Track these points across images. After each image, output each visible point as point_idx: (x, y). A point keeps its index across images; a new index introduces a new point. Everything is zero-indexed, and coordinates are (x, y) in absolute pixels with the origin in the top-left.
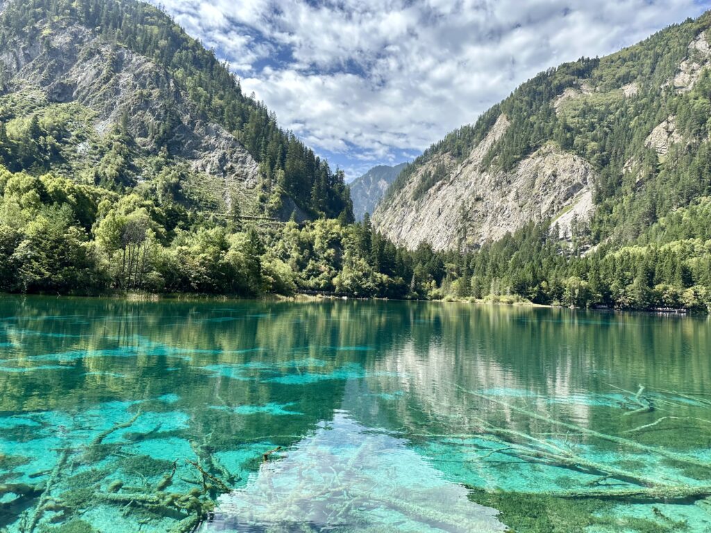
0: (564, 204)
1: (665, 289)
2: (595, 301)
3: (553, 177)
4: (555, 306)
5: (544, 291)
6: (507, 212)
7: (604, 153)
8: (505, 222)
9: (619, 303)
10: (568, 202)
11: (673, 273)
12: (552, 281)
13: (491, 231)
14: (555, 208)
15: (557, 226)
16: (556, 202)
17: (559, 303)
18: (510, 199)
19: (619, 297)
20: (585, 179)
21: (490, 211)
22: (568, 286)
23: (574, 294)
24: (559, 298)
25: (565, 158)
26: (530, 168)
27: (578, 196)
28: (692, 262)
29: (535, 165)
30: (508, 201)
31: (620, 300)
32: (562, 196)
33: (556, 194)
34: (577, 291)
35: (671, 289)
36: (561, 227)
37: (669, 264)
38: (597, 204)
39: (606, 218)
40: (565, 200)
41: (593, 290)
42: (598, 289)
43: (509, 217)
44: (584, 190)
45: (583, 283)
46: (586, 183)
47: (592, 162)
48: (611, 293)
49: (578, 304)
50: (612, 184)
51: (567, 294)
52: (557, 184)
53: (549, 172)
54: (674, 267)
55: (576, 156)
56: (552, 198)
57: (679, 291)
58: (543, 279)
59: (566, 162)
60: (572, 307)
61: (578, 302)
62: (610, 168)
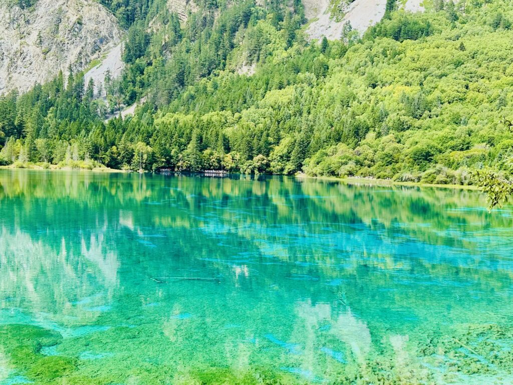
0: (92, 58)
1: (211, 154)
2: (161, 165)
3: (78, 25)
4: (125, 170)
5: (115, 156)
6: (28, 58)
7: (129, 8)
8: (26, 70)
9: (178, 167)
10: (96, 56)
11: (217, 140)
12: (121, 147)
13: (10, 78)
14: (83, 61)
15: (91, 82)
16: (84, 54)
17: (129, 167)
18: (30, 43)
19: (178, 161)
20: (111, 33)
21: (6, 53)
22: (136, 151)
23: (142, 159)
24: (129, 162)
25: (90, 5)
26: (52, 9)
27: (105, 50)
28: (228, 131)
29: (57, 7)
30: (28, 45)
31: (179, 164)
32: (89, 49)
33: (83, 45)
34: (145, 156)
35: (216, 155)
36: (96, 83)
37: (214, 133)
38: (128, 62)
39: (138, 79)
40: (93, 53)
41: (158, 155)
42: (162, 154)
43: (30, 64)
44: (111, 44)
45: (149, 149)
46: (112, 37)
47: (118, 15)
48: (171, 157)
49: (145, 169)
50: (140, 43)
51: (136, 158)
52: (83, 33)
53: (74, 19)
54: (217, 135)
55: (100, 5)
56: (79, 49)
57: (222, 156)
58: (113, 144)
59: (91, 10)
60: (141, 171)
61: (146, 166)
62: (137, 26)
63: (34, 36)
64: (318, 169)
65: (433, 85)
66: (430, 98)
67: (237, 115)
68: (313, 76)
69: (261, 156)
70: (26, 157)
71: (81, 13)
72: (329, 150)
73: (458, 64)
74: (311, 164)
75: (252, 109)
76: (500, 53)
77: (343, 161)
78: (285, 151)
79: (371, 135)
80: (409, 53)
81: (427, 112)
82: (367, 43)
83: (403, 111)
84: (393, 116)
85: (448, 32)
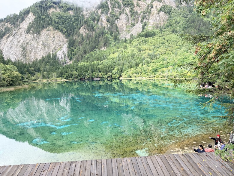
0: (59, 48)
1: (95, 74)
2: (81, 78)
3: (54, 38)
4: (70, 80)
5: (67, 76)
6: (40, 49)
7: (68, 33)
8: (39, 52)
9: (86, 78)
11: (97, 69)
12: (69, 73)
13: (35, 55)
14: (56, 49)
16: (56, 47)
17: (72, 79)
19: (86, 76)
20: (63, 40)
22: (73, 74)
25: (57, 32)
27: (62, 45)
32: (57, 45)
34: (76, 75)
37: (95, 67)
38: (69, 48)
39: (72, 53)
40: (59, 46)
41: (80, 75)
43: (41, 51)
44: (64, 43)
45: (77, 73)
48: (84, 75)
50: (72, 43)
51: (73, 76)
52: (55, 41)
53: (52, 37)
55: (60, 32)
56: (54, 46)
57: (98, 74)
58: (66, 72)
59: (57, 34)
62: (71, 38)
63: (41, 43)
64: (126, 76)
65: (157, 50)
66: (156, 53)
67: (102, 62)
68: (123, 49)
69: (109, 73)
70: (41, 78)
71: (54, 35)
72: (129, 70)
73: (163, 43)
74: (124, 75)
75: (106, 60)
76: (175, 40)
77: (133, 73)
78: (116, 71)
79: (140, 65)
80: (150, 41)
81: (155, 58)
82: (137, 39)
83: (149, 58)
84: (146, 59)
85: (160, 35)
